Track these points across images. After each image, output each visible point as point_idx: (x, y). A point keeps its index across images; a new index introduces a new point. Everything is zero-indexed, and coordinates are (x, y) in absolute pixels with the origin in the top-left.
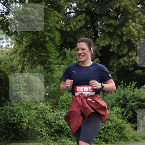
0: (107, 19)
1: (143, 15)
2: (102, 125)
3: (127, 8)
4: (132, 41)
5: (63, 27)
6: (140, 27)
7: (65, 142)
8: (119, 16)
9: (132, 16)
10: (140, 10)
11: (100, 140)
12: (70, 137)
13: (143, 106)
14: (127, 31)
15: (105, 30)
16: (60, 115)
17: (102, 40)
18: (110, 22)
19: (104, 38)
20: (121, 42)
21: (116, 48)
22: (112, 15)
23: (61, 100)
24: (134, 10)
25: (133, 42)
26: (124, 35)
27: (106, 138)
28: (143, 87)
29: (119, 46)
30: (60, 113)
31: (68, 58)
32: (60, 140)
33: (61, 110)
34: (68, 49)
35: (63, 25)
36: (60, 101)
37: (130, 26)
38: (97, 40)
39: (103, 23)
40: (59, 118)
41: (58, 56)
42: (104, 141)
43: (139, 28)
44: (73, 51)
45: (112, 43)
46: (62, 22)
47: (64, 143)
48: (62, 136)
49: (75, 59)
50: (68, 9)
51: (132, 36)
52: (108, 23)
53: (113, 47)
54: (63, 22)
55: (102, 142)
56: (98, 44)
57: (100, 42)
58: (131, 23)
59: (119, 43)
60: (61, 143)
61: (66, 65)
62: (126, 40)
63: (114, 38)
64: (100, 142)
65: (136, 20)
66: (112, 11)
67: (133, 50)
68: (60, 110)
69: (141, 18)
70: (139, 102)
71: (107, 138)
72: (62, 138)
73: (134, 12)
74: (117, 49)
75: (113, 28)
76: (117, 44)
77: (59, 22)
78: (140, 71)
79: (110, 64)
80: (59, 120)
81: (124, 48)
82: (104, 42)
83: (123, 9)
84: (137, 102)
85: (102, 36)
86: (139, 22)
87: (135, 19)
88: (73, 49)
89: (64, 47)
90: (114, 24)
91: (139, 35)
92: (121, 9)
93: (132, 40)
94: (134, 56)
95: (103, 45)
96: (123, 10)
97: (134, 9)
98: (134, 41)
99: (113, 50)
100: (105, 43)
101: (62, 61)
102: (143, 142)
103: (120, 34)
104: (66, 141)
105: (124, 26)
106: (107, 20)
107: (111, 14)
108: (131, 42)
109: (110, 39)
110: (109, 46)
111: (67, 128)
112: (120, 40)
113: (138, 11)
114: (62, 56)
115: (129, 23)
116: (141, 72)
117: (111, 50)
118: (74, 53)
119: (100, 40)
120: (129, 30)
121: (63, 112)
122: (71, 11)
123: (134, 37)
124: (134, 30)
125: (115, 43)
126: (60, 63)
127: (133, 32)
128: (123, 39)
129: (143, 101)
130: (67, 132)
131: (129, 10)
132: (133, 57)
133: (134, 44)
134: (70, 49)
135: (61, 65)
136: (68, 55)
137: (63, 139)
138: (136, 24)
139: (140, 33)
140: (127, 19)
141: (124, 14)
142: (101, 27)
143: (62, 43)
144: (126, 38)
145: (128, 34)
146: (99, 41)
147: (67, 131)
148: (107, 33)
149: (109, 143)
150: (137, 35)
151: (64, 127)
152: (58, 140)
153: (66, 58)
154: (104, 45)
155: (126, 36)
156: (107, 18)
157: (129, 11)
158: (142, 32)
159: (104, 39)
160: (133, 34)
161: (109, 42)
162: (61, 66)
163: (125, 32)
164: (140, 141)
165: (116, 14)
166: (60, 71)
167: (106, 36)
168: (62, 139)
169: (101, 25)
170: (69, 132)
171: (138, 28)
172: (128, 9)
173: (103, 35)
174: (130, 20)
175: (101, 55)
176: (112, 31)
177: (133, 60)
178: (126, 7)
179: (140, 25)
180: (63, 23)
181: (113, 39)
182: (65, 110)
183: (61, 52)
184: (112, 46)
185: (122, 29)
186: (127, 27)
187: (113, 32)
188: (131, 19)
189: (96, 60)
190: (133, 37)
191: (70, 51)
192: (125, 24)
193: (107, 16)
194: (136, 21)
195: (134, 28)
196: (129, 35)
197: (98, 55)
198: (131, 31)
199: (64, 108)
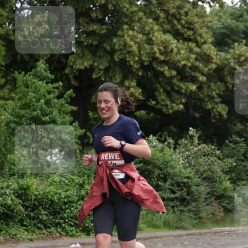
0: (85, 22)
1: (147, 17)
2: (79, 205)
3: (119, 5)
4: (129, 61)
5: (10, 33)
6: (142, 38)
7: (15, 235)
8: (107, 17)
9: (128, 19)
10: (140, 9)
11: (77, 230)
12: (25, 226)
13: (148, 171)
14: (120, 44)
15: (84, 41)
16: (7, 187)
17: (79, 58)
18: (91, 28)
19: (81, 55)
20: (110, 62)
21: (102, 72)
22: (94, 15)
23: (8, 162)
24: (131, 10)
25: (130, 64)
26: (116, 51)
27: (87, 225)
28: (148, 140)
29: (107, 70)
30: (7, 183)
31: (20, 88)
32: (7, 231)
33: (9, 179)
34: (19, 73)
35: (11, 29)
36: (6, 163)
37: (126, 37)
38: (70, 59)
39: (80, 29)
40: (6, 192)
41: (2, 85)
42: (83, 231)
43: (141, 40)
44: (29, 76)
45: (96, 64)
46: (7, 24)
47: (14, 237)
48: (11, 224)
49: (32, 90)
50: (18, 1)
51: (129, 52)
52: (88, 30)
53: (98, 72)
54: (9, 24)
55: (80, 232)
56: (72, 65)
57: (75, 61)
58: (126, 31)
59: (108, 65)
60: (8, 237)
61: (17, 101)
62: (118, 60)
63: (98, 55)
64: (77, 232)
65: (134, 26)
66: (94, 9)
67: (130, 77)
68: (7, 179)
69: (143, 23)
70: (142, 164)
71: (88, 227)
72: (10, 227)
73: (132, 12)
74: (105, 75)
75: (98, 38)
76: (104, 66)
77: (3, 24)
78: (143, 112)
79: (92, 101)
80: (6, 195)
81: (116, 74)
82: (82, 62)
83: (114, 6)
84: (139, 164)
85: (79, 52)
86: (141, 30)
87: (133, 24)
88: (29, 73)
89: (12, 70)
90: (98, 31)
91: (140, 51)
92: (110, 6)
93: (128, 59)
94: (133, 87)
95: (80, 68)
96: (112, 8)
97: (131, 7)
98: (132, 62)
99: (97, 77)
100: (83, 65)
101: (10, 93)
102: (148, 232)
103: (108, 48)
104: (18, 232)
105: (116, 35)
106: (86, 24)
107: (92, 14)
108: (128, 63)
109: (93, 57)
110: (91, 69)
111: (20, 211)
112: (109, 59)
113: (138, 10)
114: (10, 84)
115: (123, 30)
116: (144, 115)
117: (94, 76)
118: (31, 81)
119: (74, 58)
120: (124, 42)
121: (11, 182)
122: (23, 5)
123: (133, 55)
124: (132, 43)
125: (101, 64)
126: (6, 97)
127: (131, 46)
128: (114, 59)
129: (148, 162)
130: (19, 218)
131: (123, 8)
132: (132, 89)
133: (133, 66)
134: (23, 72)
135: (8, 100)
136: (19, 83)
137: (13, 229)
138: (135, 33)
139: (142, 48)
140: (120, 23)
141: (115, 15)
142: (77, 36)
143: (9, 61)
144: (119, 55)
145: (123, 50)
146: (73, 60)
147: (20, 215)
148: (87, 46)
149: (92, 234)
150: (137, 52)
151: (14, 208)
152: (3, 230)
153: (16, 88)
154: (83, 68)
155: (119, 53)
156: (86, 20)
157: (123, 10)
158: (145, 47)
159: (82, 57)
160: (130, 49)
161: (90, 62)
162: (8, 102)
163: (116, 47)
164: (144, 230)
165: (100, 15)
166: (7, 111)
167: (86, 52)
168: (11, 229)
169: (76, 33)
170: (24, 216)
171: (139, 40)
172: (122, 6)
173: (80, 50)
174: (125, 27)
175: (78, 85)
176: (94, 43)
177: (132, 93)
178: (117, 3)
179: (141, 35)
180: (10, 27)
181: (97, 58)
182: (16, 179)
183: (8, 78)
184: (96, 69)
185: (112, 40)
186: (120, 38)
187: (97, 46)
188: (126, 23)
189: (68, 92)
190: (131, 54)
191: (24, 76)
192: (117, 32)
193: (87, 18)
194: (136, 28)
195: (132, 39)
196: (124, 52)
197: (72, 84)
198: (127, 45)
199: (14, 175)
